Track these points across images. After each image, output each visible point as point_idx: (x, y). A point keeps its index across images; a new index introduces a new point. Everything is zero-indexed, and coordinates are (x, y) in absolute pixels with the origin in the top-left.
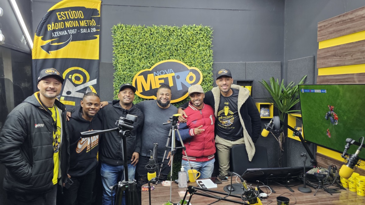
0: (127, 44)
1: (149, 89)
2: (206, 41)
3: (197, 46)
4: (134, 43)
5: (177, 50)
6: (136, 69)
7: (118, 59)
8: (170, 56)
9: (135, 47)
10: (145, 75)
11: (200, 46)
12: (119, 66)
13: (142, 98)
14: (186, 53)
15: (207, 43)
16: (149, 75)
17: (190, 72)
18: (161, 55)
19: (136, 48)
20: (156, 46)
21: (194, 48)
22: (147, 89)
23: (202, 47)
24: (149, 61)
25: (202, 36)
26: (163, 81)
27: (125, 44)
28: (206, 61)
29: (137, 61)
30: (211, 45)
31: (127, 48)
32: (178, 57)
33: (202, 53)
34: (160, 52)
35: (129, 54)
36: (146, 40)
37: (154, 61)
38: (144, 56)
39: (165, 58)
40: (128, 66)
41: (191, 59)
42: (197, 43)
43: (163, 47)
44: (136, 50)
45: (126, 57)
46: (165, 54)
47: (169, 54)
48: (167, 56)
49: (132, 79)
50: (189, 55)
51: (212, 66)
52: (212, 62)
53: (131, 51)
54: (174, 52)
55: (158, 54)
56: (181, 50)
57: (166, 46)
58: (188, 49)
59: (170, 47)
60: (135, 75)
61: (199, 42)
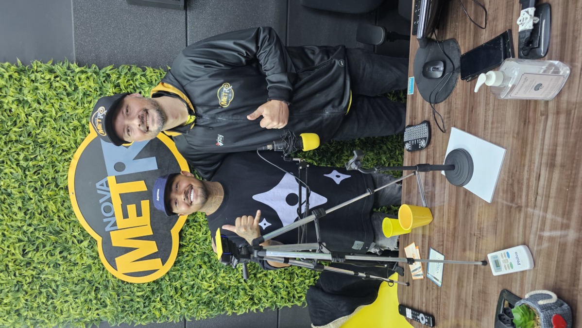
0: (27, 300)
1: (154, 242)
2: (2, 82)
3: (21, 109)
4: (24, 283)
5: (38, 168)
6: (97, 274)
7: (71, 319)
8: (57, 186)
9: (35, 279)
10: (113, 253)
11: (21, 99)
12: (92, 315)
13: (177, 257)
14: (45, 142)
15: (10, 76)
16: (115, 244)
18: (55, 211)
19: (37, 276)
20: (30, 225)
21: (30, 118)
22: (152, 247)
23: (25, 91)
24: (73, 242)
26: (132, 209)
27: (26, 304)
28: (70, 85)
29: (77, 272)
30: (17, 66)
31: (38, 300)
32: (60, 167)
33: (45, 95)
34: (48, 215)
35: (58, 292)
36: (13, 253)
37: (75, 230)
38: (61, 258)
39: (64, 201)
40: (90, 294)
41: (63, 128)
42: (11, 108)
43: (32, 208)
44: (43, 277)
45: (65, 300)
46: (52, 200)
47: (52, 189)
48: (57, 194)
49: (126, 283)
50: (52, 134)
51: (83, 66)
52: (71, 65)
53: (47, 288)
54: (46, 175)
55: (52, 218)
56: (36, 156)
57: (28, 199)
58: (32, 137)
59: (29, 187)
60: (115, 278)
61: (8, 102)
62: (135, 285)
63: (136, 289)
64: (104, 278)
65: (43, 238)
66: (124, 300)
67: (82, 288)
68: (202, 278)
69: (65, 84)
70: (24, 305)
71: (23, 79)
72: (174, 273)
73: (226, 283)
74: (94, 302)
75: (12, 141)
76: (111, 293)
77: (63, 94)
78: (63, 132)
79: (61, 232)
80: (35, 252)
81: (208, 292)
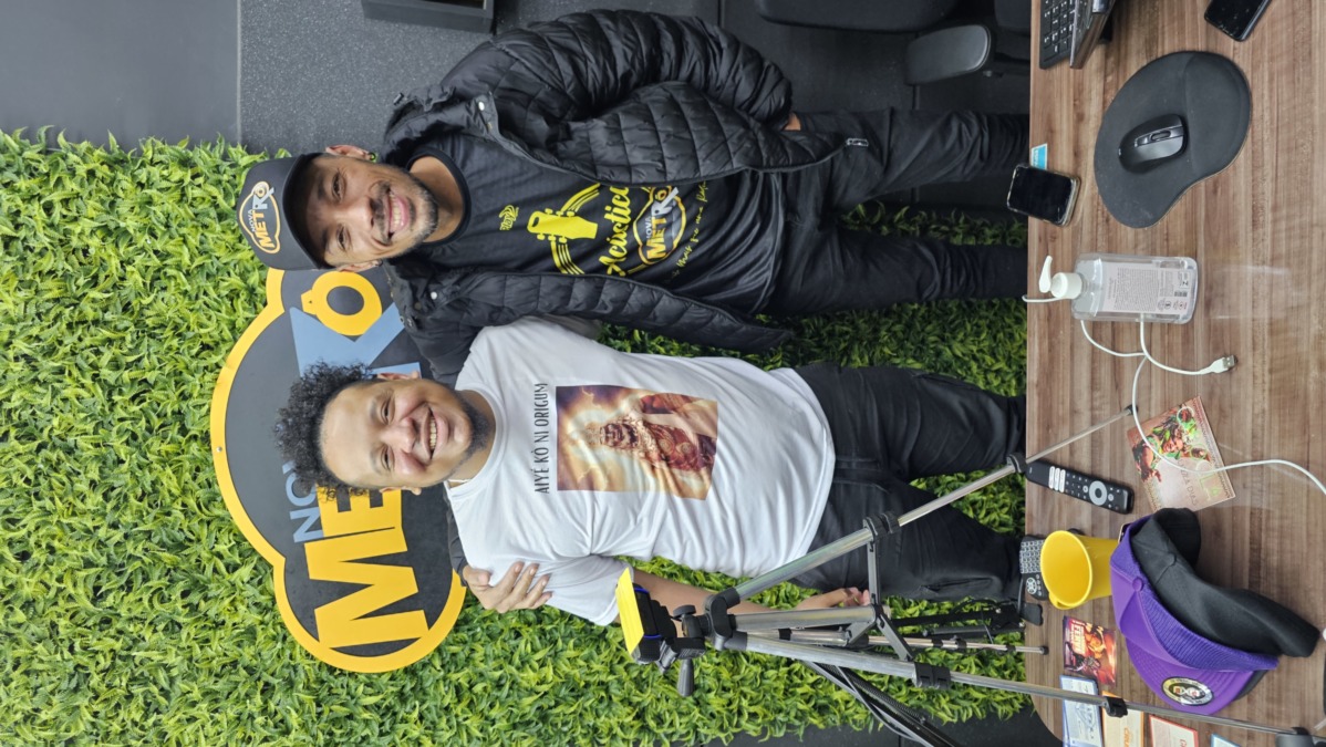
0: (95, 714)
1: (410, 570)
2: (71, 186)
3: (110, 250)
4: (92, 669)
5: (143, 387)
6: (269, 651)
8: (183, 431)
9: (119, 662)
10: (311, 596)
11: (112, 226)
13: (463, 609)
14: (163, 326)
15: (91, 173)
16: (315, 573)
17: (300, 308)
18: (176, 492)
19: (124, 653)
20: (114, 526)
21: (129, 268)
22: (403, 582)
23: (123, 208)
24: (215, 570)
25: (36, 209)
27: (93, 724)
28: (227, 196)
29: (221, 644)
30: (107, 149)
31: (123, 714)
32: (193, 384)
33: (168, 216)
34: (159, 502)
35: (172, 694)
36: (70, 596)
37: (220, 540)
38: (184, 607)
39: (198, 469)
40: (250, 699)
41: (205, 293)
42: (88, 246)
43: (122, 482)
44: (139, 655)
45: (188, 717)
46: (171, 465)
47: (172, 439)
48: (183, 451)
49: (338, 672)
50: (178, 307)
51: (258, 153)
52: (231, 149)
53: (145, 684)
54: (159, 405)
55: (167, 510)
56: (139, 360)
57: (114, 462)
58: (133, 313)
59: (118, 432)
60: (312, 658)
61: (82, 233)
62: (362, 678)
63: (361, 688)
64: (287, 660)
65: (144, 558)
66: (332, 716)
67: (233, 686)
68: (523, 663)
69: (214, 191)
70: (89, 727)
71: (119, 181)
72: (454, 649)
73: (578, 675)
74: (260, 720)
75: (86, 322)
76: (302, 696)
77: (208, 215)
78: (205, 303)
79: (187, 543)
80: (124, 593)
81: (536, 697)
